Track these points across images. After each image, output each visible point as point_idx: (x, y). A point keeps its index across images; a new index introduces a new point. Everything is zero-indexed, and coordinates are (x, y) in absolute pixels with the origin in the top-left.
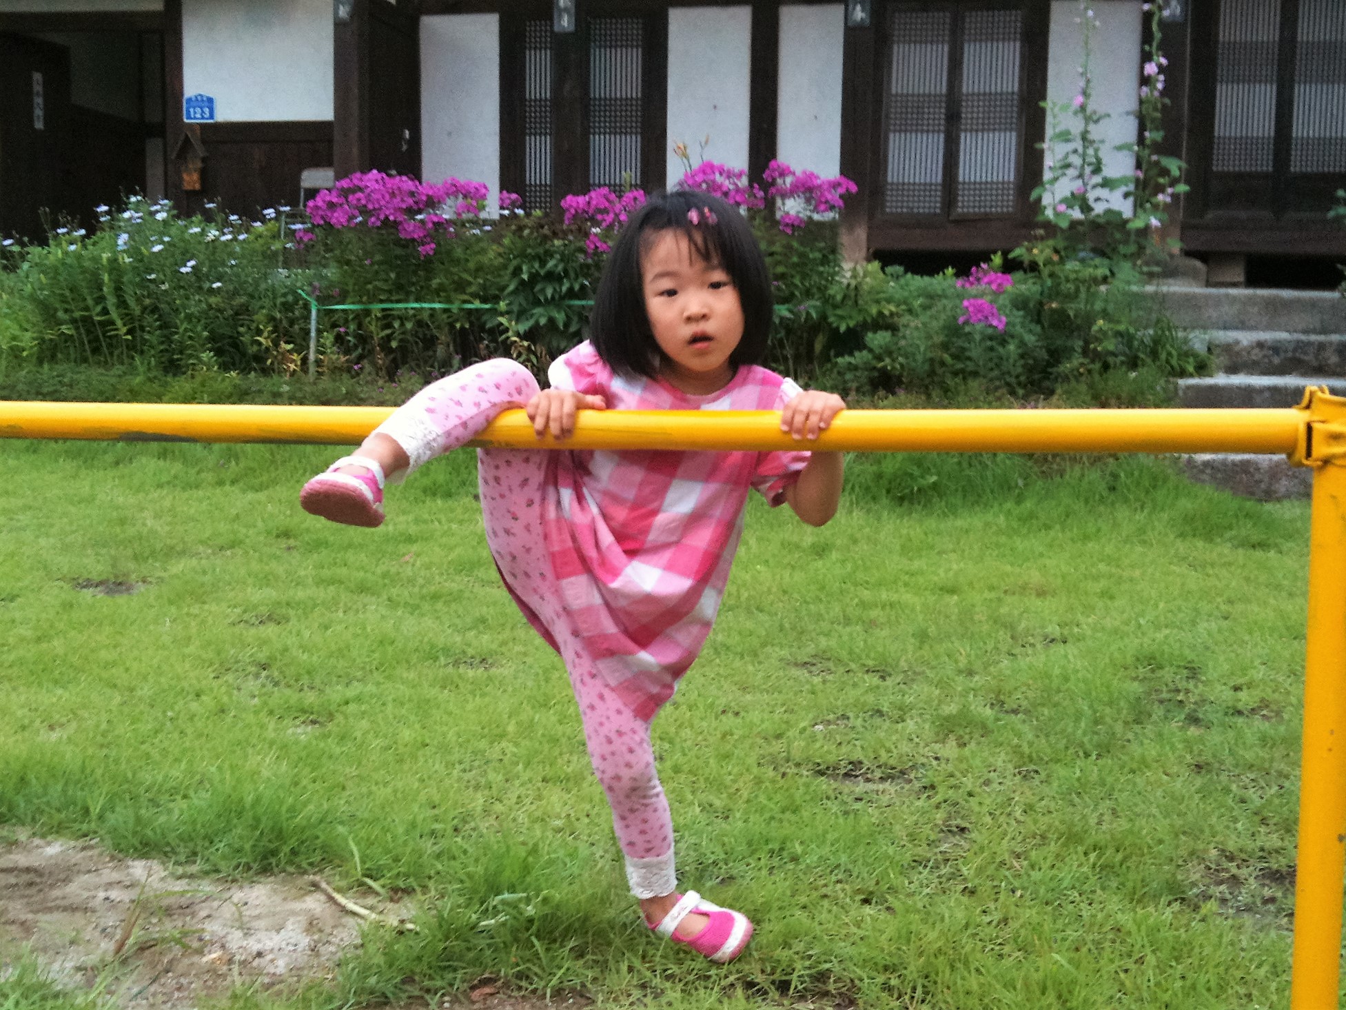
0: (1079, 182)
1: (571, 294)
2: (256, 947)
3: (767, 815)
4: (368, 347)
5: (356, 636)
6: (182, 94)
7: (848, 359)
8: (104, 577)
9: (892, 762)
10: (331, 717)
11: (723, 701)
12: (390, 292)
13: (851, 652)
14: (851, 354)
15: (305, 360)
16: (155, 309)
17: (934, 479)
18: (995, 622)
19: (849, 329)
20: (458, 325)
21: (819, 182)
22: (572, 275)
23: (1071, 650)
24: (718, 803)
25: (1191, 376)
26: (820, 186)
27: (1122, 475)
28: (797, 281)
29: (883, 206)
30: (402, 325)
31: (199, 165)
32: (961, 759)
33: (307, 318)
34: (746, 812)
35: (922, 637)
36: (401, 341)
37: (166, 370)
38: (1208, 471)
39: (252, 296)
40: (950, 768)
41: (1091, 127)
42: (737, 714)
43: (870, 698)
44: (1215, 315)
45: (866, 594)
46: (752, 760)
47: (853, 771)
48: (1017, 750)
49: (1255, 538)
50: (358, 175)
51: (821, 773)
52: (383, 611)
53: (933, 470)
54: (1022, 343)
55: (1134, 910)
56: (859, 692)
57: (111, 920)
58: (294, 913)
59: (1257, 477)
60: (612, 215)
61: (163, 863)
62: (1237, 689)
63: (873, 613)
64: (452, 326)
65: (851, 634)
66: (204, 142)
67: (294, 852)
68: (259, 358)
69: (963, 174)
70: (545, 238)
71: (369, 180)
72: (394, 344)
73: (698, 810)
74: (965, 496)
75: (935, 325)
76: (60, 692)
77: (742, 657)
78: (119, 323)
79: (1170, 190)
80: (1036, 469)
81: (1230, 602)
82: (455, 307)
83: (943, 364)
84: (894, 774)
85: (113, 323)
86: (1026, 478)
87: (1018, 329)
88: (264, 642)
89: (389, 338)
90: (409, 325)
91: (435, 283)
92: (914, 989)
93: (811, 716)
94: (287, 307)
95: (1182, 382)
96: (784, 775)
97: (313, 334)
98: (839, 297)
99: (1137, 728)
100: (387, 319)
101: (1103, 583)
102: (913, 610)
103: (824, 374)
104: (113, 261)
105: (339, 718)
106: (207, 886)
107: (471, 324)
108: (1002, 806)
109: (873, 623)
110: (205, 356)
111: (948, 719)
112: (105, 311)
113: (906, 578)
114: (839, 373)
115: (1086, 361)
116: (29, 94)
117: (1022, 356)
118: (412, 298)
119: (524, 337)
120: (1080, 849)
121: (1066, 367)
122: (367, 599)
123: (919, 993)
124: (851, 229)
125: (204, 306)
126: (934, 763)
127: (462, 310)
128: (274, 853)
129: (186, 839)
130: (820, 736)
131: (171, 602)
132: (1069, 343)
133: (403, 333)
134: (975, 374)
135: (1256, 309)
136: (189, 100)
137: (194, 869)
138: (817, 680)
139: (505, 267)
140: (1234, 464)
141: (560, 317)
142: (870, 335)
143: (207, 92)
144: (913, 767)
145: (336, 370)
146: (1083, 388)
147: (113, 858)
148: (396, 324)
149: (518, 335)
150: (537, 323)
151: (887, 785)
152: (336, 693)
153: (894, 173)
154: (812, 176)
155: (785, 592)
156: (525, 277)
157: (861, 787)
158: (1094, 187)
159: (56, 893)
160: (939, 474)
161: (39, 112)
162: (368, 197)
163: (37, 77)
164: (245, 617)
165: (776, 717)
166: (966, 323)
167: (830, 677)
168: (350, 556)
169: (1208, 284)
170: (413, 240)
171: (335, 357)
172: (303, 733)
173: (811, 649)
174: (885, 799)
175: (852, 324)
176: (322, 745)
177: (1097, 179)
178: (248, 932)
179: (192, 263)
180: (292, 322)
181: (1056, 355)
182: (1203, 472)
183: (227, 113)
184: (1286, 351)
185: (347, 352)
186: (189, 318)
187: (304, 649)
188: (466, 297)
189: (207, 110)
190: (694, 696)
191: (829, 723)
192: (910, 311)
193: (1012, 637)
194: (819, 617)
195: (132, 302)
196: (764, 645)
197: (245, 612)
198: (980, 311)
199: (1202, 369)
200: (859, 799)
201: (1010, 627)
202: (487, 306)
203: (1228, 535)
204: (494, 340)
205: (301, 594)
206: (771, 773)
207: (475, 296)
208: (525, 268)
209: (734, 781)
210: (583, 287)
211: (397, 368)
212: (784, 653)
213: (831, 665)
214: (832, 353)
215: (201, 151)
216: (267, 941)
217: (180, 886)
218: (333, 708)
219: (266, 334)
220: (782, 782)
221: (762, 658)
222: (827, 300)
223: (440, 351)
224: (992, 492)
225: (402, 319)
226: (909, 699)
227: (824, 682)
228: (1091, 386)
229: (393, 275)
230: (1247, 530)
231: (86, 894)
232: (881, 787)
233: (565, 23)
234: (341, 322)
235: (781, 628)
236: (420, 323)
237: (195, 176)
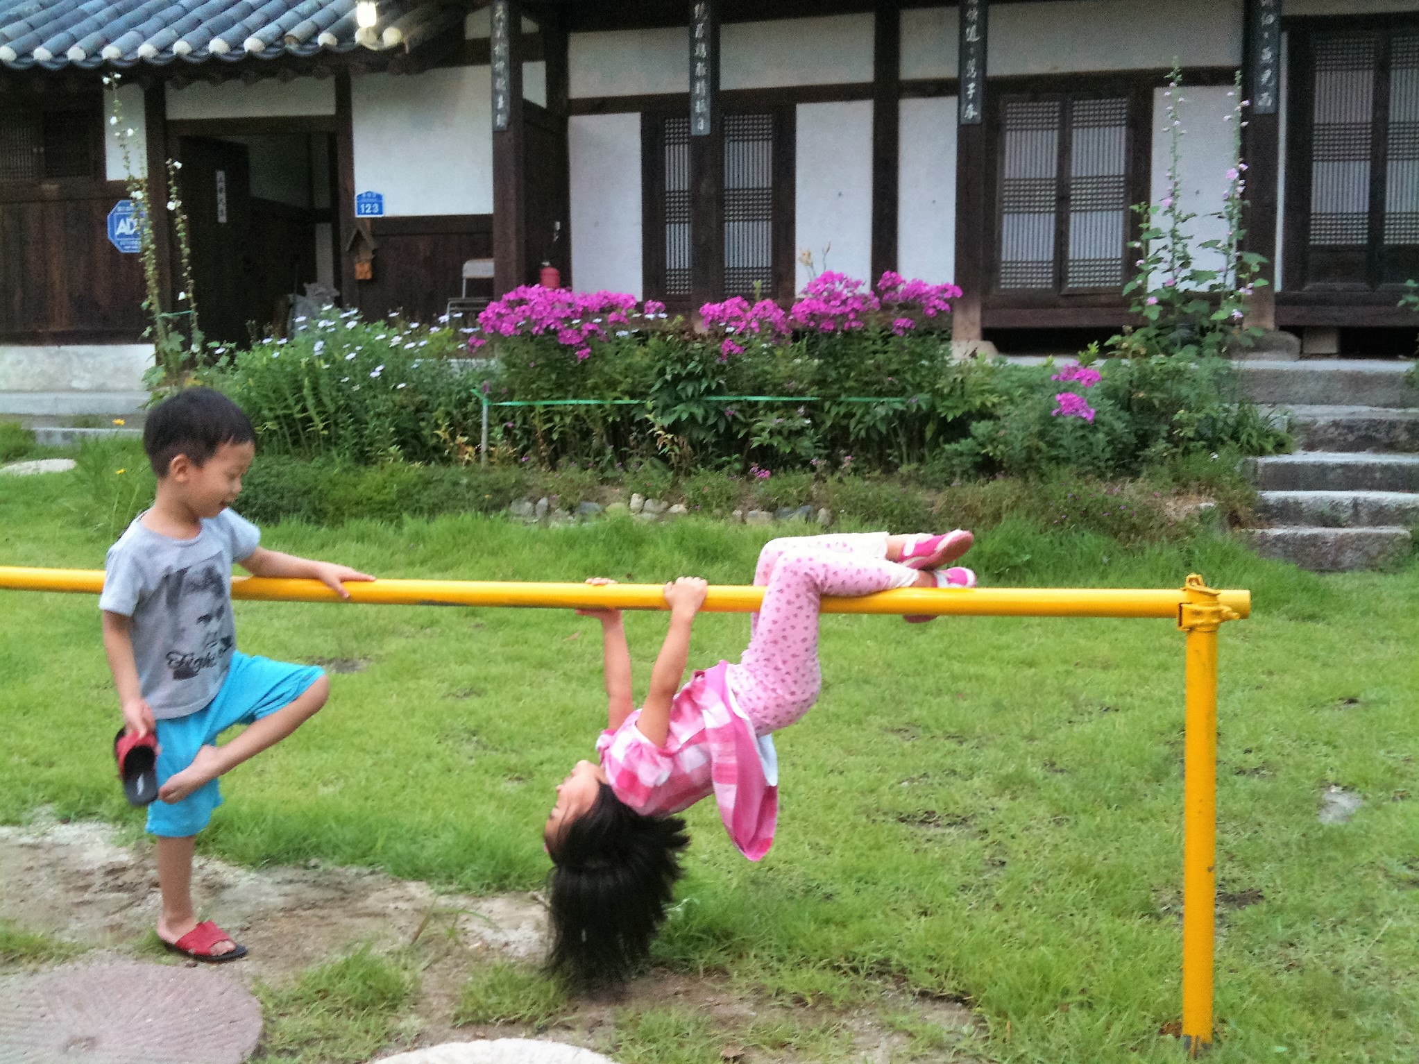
0: (1169, 275)
1: (708, 391)
2: (504, 940)
3: (858, 852)
4: (532, 438)
5: (543, 707)
6: (354, 192)
7: (954, 446)
8: (332, 656)
9: (958, 812)
10: (531, 774)
11: (831, 763)
12: (551, 390)
13: (937, 720)
14: (957, 442)
15: (478, 451)
16: (347, 408)
17: (1028, 557)
18: (1062, 693)
19: (955, 419)
20: (610, 419)
21: (927, 288)
22: (710, 375)
23: (1120, 719)
24: (823, 843)
25: (1270, 454)
26: (927, 293)
27: (1197, 551)
28: (908, 376)
29: (998, 282)
30: (562, 419)
31: (371, 256)
32: (1010, 809)
33: (478, 412)
34: (844, 850)
35: (998, 706)
36: (561, 433)
37: (357, 461)
38: (1280, 545)
39: (430, 393)
40: (1000, 817)
41: (1180, 226)
42: (841, 773)
43: (948, 761)
44: (1302, 391)
45: (957, 667)
46: (849, 810)
47: (927, 818)
48: (1053, 802)
49: (1309, 610)
50: (522, 287)
51: (903, 820)
52: (562, 685)
53: (1027, 549)
54: (1111, 432)
55: (1113, 921)
56: (938, 755)
57: (403, 922)
58: (525, 918)
59: (1325, 550)
60: (744, 323)
61: (429, 883)
62: (1248, 751)
63: (961, 685)
64: (605, 419)
65: (939, 704)
66: (374, 235)
67: (520, 877)
68: (437, 449)
69: (1073, 252)
70: (687, 342)
71: (533, 293)
72: (555, 436)
73: (807, 848)
74: (1055, 573)
75: (1033, 415)
76: (325, 755)
77: (849, 725)
78: (317, 420)
79: (1250, 285)
80: (1120, 547)
81: (1270, 673)
82: (607, 403)
83: (1039, 450)
84: (960, 821)
85: (310, 420)
86: (1111, 555)
87: (1108, 418)
88: (472, 713)
89: (550, 430)
90: (568, 420)
91: (590, 382)
92: (947, 971)
93: (899, 774)
94: (462, 403)
95: (1262, 460)
96: (874, 821)
97: (484, 428)
98: (946, 391)
99: (1155, 785)
100: (549, 415)
101: (1162, 656)
102: (994, 682)
103: (934, 459)
104: (310, 364)
105: (537, 776)
106: (462, 901)
107: (622, 418)
108: (1035, 846)
109: (959, 694)
110: (393, 449)
111: (1008, 777)
112: (304, 410)
113: (994, 652)
114: (947, 458)
115: (1170, 446)
116: (214, 192)
117: (1110, 443)
118: (570, 395)
119: (668, 430)
120: (1085, 877)
121: (1151, 451)
122: (544, 672)
123: (951, 974)
124: (965, 309)
125: (391, 404)
126: (991, 813)
127: (613, 405)
128: (506, 877)
129: (444, 866)
130: (905, 792)
131: (394, 679)
132: (1156, 428)
133: (564, 426)
134: (1067, 460)
135: (1340, 386)
136: (360, 196)
137: (451, 888)
138: (907, 745)
139: (651, 367)
140: (1303, 538)
141: (699, 412)
142: (974, 424)
143: (377, 190)
144: (974, 816)
145: (504, 460)
146: (1165, 470)
147: (394, 880)
148: (557, 419)
149: (663, 428)
150: (679, 418)
151: (952, 830)
152: (534, 755)
153: (1009, 251)
154: (919, 284)
155: (889, 666)
156: (669, 377)
157: (932, 831)
158: (1183, 280)
159: (360, 905)
160: (1032, 552)
161: (222, 207)
162: (532, 310)
163: (220, 175)
164: (454, 690)
165: (872, 777)
166: (1059, 414)
167: (917, 743)
168: (531, 634)
169: (1303, 356)
170: (571, 346)
171: (504, 448)
172: (509, 787)
173: (906, 718)
174: (948, 841)
175: (958, 413)
176: (528, 797)
177: (1186, 272)
178: (497, 929)
179: (381, 368)
180: (465, 416)
181: (1144, 440)
182: (1275, 545)
183: (395, 208)
184: (1359, 430)
185: (514, 443)
186: (378, 415)
187: (505, 719)
188: (618, 394)
189: (376, 206)
190: (808, 759)
191: (912, 780)
192: (1012, 401)
193: (1074, 706)
194: (915, 689)
195: (326, 400)
196: (868, 714)
197: (452, 686)
198: (1071, 405)
199: (1280, 447)
200: (929, 840)
201: (1073, 698)
202: (637, 402)
203: (1286, 607)
204: (642, 432)
205: (494, 670)
206: (864, 820)
207: (626, 393)
208: (668, 369)
209: (836, 826)
210: (719, 385)
211: (557, 458)
212: (885, 721)
213: (920, 731)
214: (941, 439)
215: (371, 243)
216: (513, 936)
217: (443, 900)
218: (532, 767)
219: (443, 428)
220: (872, 827)
221: (865, 725)
222: (936, 393)
223: (595, 442)
224: (1080, 568)
225: (562, 414)
226: (978, 761)
227: (913, 746)
228: (1174, 469)
229: (554, 376)
230: (1302, 602)
231: (381, 905)
232: (947, 831)
233: (701, 127)
234: (509, 417)
235: (883, 699)
236: (577, 418)
237: (367, 267)
